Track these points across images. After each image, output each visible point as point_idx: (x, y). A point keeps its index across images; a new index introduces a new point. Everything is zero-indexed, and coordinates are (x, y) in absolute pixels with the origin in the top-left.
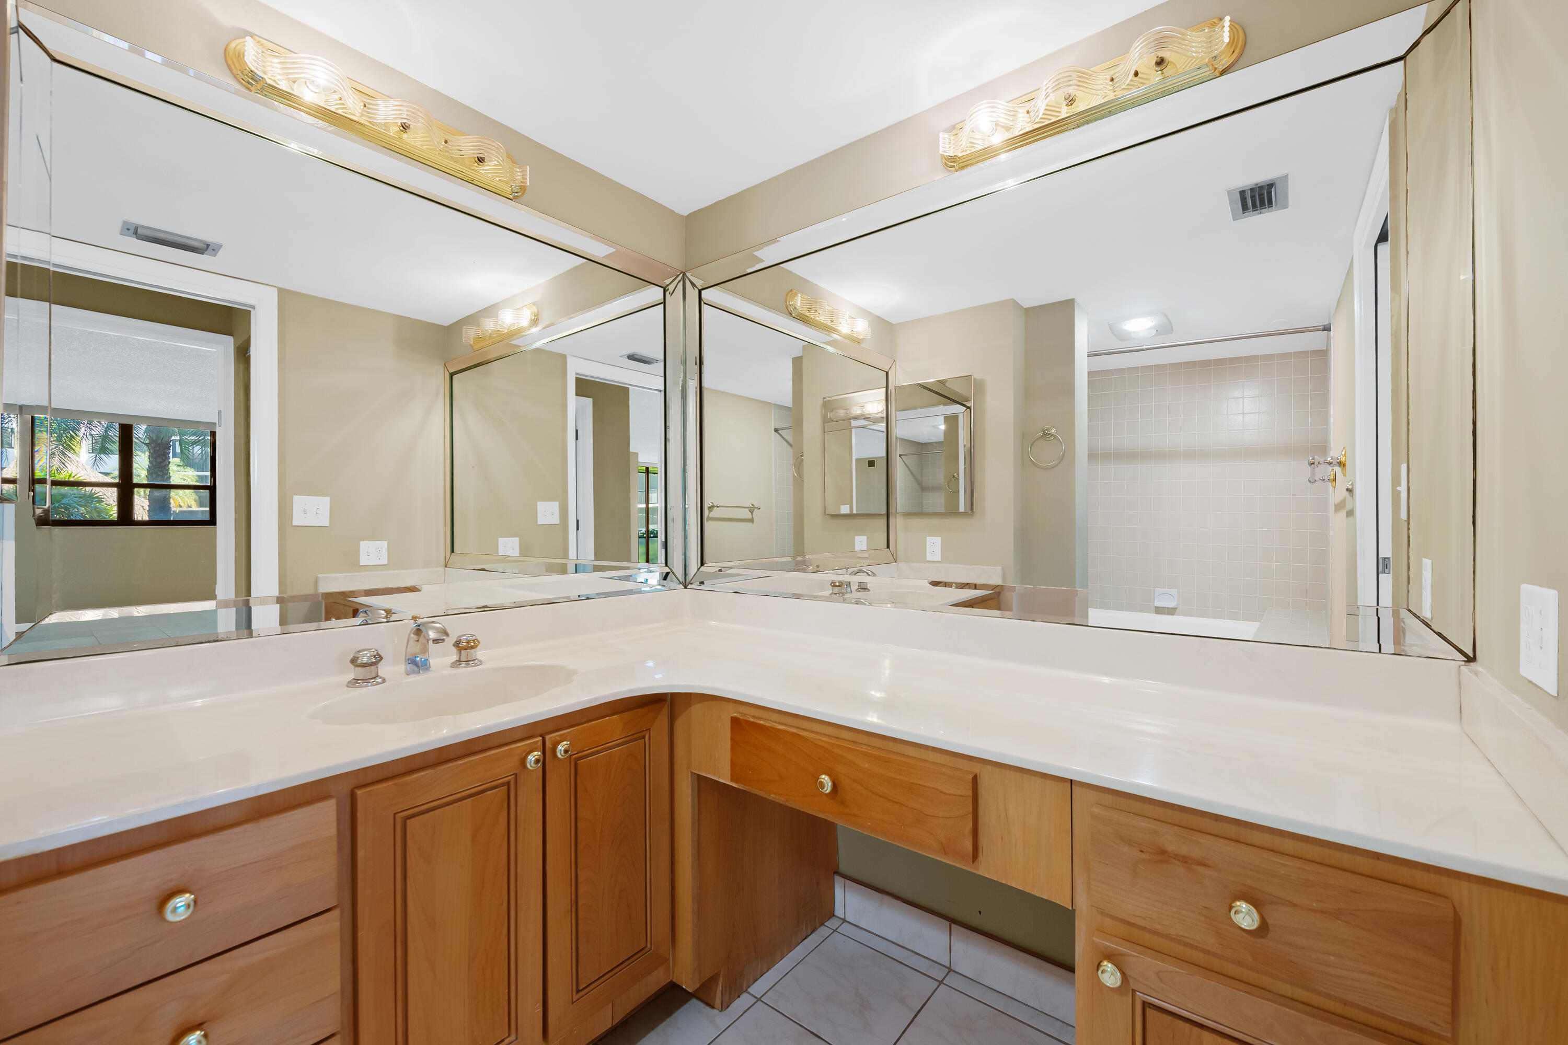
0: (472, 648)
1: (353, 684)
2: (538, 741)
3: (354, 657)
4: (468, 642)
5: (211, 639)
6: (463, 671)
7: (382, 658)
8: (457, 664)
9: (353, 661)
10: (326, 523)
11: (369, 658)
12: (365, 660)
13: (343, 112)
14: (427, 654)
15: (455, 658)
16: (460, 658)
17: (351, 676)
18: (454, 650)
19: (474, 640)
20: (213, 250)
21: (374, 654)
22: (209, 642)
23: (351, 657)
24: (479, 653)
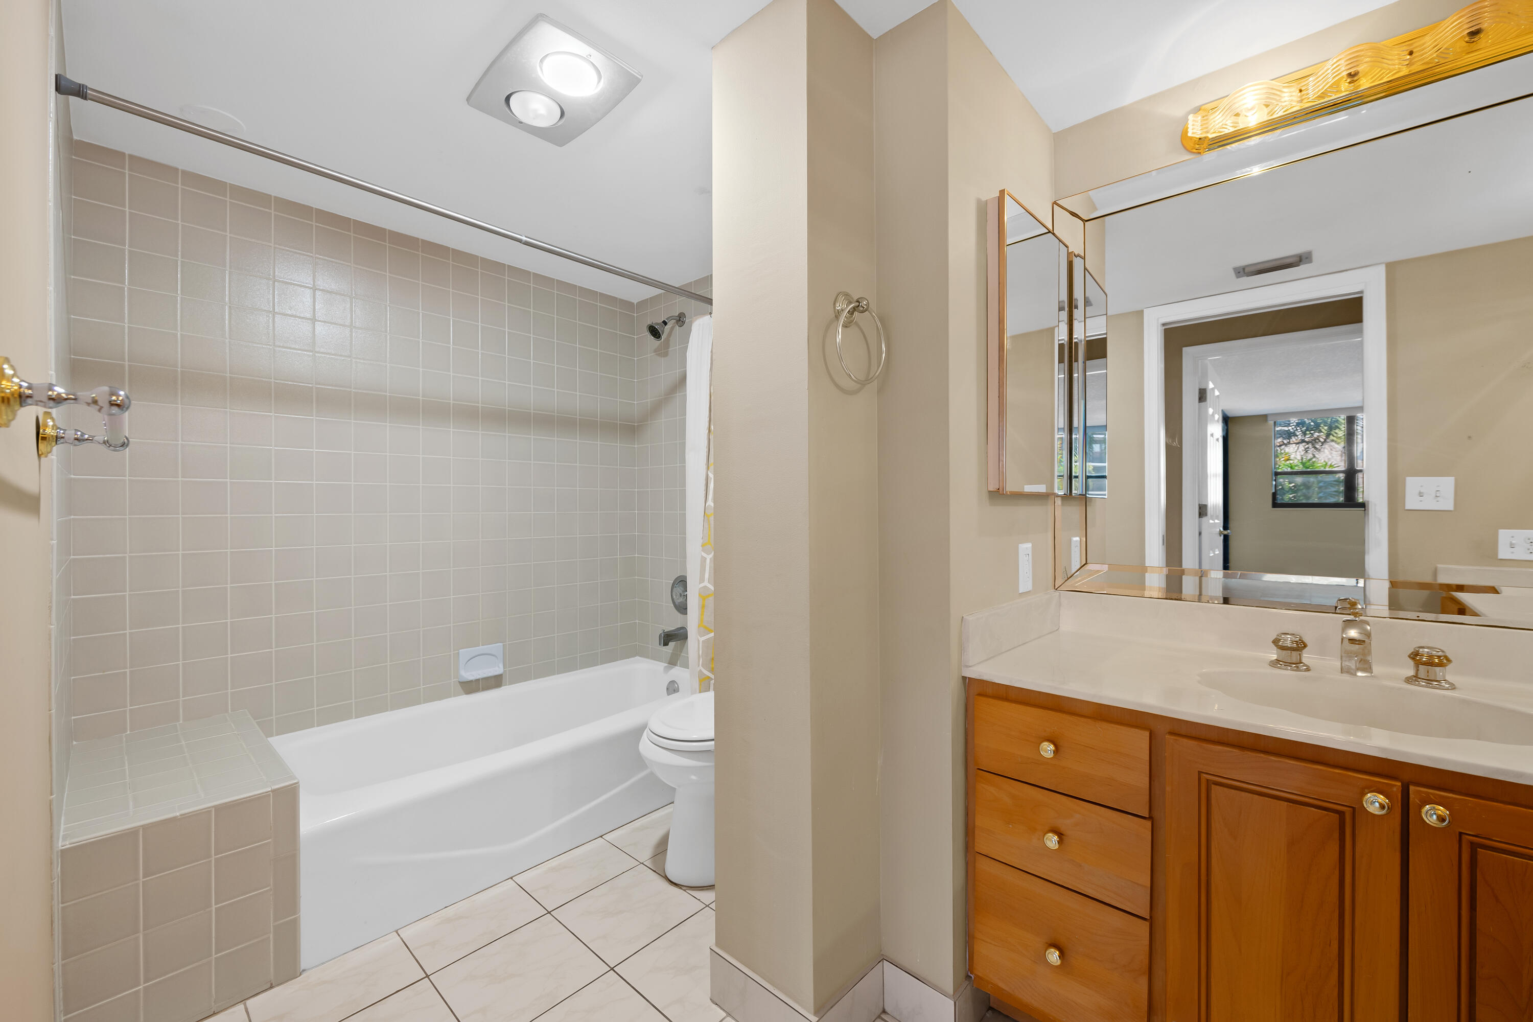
0: (1441, 665)
1: (1273, 664)
2: (1395, 785)
3: (1276, 639)
4: (1431, 656)
5: (1173, 598)
6: (1420, 689)
7: (1305, 646)
8: (1414, 679)
9: (1276, 642)
10: (1450, 507)
11: (1292, 642)
12: (1289, 644)
13: (1284, 112)
14: (1370, 656)
15: (1411, 673)
16: (1417, 673)
17: (1274, 657)
18: (1412, 663)
19: (1439, 657)
20: (1307, 258)
21: (1296, 640)
22: (1172, 599)
23: (1274, 637)
24: (1449, 674)
